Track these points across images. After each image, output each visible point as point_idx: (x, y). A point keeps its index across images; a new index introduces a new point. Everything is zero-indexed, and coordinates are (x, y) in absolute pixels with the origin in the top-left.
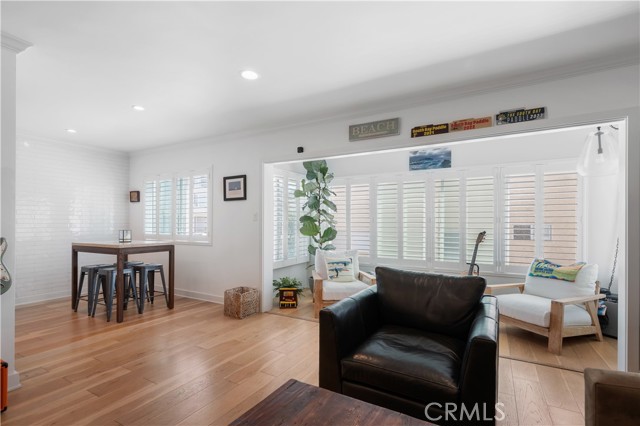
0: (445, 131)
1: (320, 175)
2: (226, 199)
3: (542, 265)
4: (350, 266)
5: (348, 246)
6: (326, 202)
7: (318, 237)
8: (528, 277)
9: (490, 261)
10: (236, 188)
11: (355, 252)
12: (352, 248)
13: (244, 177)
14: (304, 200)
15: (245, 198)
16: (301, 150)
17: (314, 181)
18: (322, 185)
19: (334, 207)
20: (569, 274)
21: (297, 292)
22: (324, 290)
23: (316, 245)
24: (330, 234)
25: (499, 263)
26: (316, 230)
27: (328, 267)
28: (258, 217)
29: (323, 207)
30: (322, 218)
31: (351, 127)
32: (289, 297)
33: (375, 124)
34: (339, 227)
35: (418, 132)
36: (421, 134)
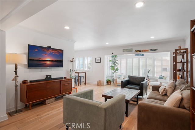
0: (141, 52)
1: (115, 57)
2: (96, 62)
3: (161, 76)
4: (122, 76)
5: (121, 72)
6: (116, 63)
7: (114, 70)
8: (158, 79)
9: (152, 76)
10: (99, 60)
11: (123, 74)
12: (122, 73)
13: (100, 58)
14: (111, 62)
15: (100, 62)
16: (113, 53)
17: (113, 58)
18: (115, 59)
19: (118, 64)
20: (165, 78)
21: (111, 82)
22: (117, 81)
23: (114, 72)
24: (117, 70)
25: (154, 76)
26: (114, 69)
27: (117, 77)
28: (103, 66)
29: (115, 64)
30: (115, 66)
31: (123, 50)
32: (109, 83)
33: (128, 49)
34: (119, 68)
35: (136, 51)
36: (136, 52)
